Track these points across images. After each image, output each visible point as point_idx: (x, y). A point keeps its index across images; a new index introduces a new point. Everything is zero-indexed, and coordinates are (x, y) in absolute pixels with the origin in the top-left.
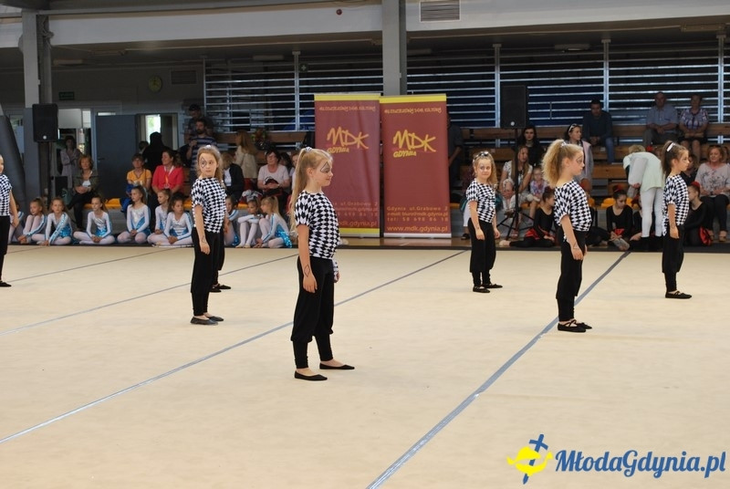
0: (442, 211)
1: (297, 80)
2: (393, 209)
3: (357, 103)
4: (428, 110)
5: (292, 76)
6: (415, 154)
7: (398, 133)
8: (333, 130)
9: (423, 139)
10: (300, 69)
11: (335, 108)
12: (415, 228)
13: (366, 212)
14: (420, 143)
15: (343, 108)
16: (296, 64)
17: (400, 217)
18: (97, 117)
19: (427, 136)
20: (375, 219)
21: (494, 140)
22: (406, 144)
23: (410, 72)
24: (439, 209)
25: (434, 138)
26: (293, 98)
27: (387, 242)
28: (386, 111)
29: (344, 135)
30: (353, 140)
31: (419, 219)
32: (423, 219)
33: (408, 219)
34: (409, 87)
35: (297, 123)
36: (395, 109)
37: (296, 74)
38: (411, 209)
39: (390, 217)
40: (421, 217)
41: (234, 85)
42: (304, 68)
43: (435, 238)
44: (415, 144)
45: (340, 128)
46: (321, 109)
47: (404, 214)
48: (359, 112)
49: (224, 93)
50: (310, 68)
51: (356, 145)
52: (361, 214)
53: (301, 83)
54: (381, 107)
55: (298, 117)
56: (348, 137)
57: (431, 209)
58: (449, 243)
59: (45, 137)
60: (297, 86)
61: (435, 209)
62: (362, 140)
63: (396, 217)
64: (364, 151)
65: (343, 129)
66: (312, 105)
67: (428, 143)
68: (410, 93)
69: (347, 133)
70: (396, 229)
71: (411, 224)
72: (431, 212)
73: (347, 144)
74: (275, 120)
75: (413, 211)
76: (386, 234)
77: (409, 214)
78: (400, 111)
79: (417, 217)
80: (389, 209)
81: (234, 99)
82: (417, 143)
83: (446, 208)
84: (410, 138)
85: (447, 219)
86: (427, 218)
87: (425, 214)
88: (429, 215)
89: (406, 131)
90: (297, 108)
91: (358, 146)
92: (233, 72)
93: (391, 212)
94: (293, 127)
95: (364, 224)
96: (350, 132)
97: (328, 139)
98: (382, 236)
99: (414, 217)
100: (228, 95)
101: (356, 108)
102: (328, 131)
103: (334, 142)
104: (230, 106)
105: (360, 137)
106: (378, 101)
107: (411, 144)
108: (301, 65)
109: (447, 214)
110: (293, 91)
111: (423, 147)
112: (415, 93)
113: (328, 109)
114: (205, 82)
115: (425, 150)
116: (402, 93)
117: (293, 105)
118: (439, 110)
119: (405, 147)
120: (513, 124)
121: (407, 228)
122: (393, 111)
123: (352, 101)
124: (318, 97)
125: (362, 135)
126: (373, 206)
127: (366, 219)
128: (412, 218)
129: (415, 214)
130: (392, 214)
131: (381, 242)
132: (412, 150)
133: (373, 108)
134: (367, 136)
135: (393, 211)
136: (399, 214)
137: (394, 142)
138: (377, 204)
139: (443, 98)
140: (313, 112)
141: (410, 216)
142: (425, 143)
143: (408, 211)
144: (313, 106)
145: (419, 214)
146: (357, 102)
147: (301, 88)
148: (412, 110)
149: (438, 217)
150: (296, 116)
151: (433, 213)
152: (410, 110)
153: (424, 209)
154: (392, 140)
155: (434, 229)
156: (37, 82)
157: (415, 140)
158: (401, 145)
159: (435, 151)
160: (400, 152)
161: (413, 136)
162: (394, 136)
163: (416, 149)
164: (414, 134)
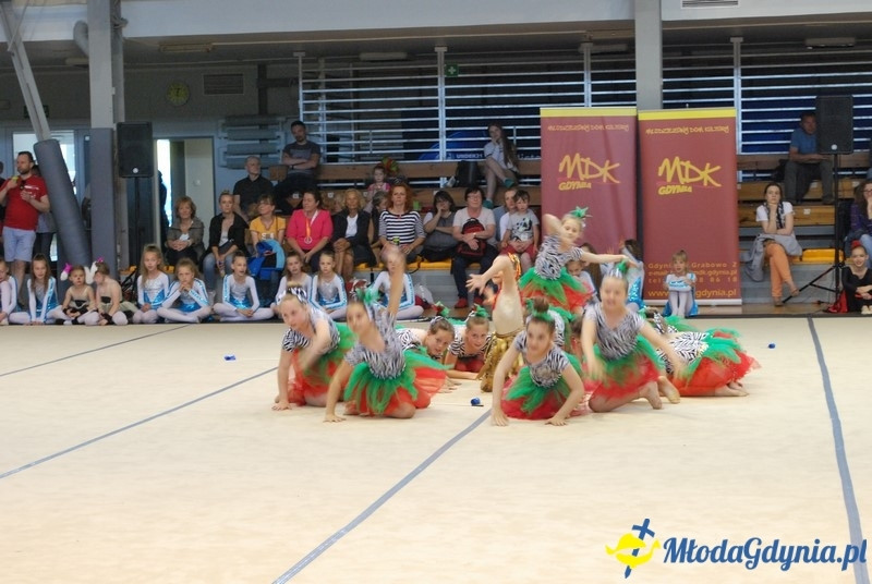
0: (729, 268)
1: (441, 88)
2: (657, 266)
3: (602, 120)
4: (709, 129)
5: (435, 82)
6: (690, 189)
7: (666, 162)
8: (567, 158)
9: (702, 169)
10: (448, 73)
14: (697, 175)
15: (582, 128)
16: (441, 64)
19: (708, 165)
24: (725, 265)
25: (718, 168)
26: (435, 113)
28: (649, 131)
29: (583, 164)
30: (598, 172)
35: (443, 150)
36: (661, 128)
37: (441, 79)
39: (653, 277)
42: (452, 70)
43: (718, 306)
44: (691, 177)
45: (577, 155)
46: (551, 128)
48: (605, 132)
50: (463, 70)
51: (601, 178)
53: (448, 92)
54: (637, 124)
55: (443, 140)
56: (590, 167)
57: (713, 265)
58: (738, 311)
59: (136, 171)
60: (442, 96)
61: (718, 265)
62: (611, 172)
64: (613, 187)
65: (583, 156)
66: (537, 121)
67: (710, 175)
68: (682, 106)
69: (588, 161)
70: (660, 294)
72: (711, 269)
73: (588, 176)
74: (406, 146)
78: (675, 131)
80: (650, 266)
82: (693, 174)
83: (735, 264)
84: (683, 168)
85: (735, 279)
86: (706, 277)
87: (703, 272)
88: (710, 273)
89: (677, 159)
90: (442, 128)
91: (605, 180)
92: (327, 77)
93: (653, 270)
94: (434, 155)
96: (592, 160)
97: (561, 170)
100: (321, 111)
101: (601, 127)
102: (561, 161)
103: (569, 175)
105: (607, 167)
106: (635, 118)
107: (684, 176)
108: (448, 67)
109: (735, 272)
110: (435, 103)
111: (702, 181)
112: (693, 105)
113: (560, 128)
114: (301, 92)
115: (705, 184)
117: (436, 124)
118: (726, 129)
119: (675, 180)
120: (834, 147)
122: (658, 131)
123: (596, 118)
124: (547, 112)
125: (610, 165)
130: (656, 273)
132: (686, 184)
133: (627, 128)
134: (617, 165)
137: (660, 174)
139: (732, 112)
140: (537, 132)
142: (705, 175)
144: (539, 124)
146: (602, 118)
147: (447, 100)
148: (687, 129)
149: (722, 277)
150: (440, 140)
151: (715, 272)
152: (684, 130)
153: (703, 266)
154: (657, 171)
155: (718, 293)
156: (112, 91)
157: (691, 170)
158: (669, 178)
159: (719, 185)
160: (669, 187)
161: (688, 165)
162: (660, 164)
163: (691, 184)
164: (688, 162)
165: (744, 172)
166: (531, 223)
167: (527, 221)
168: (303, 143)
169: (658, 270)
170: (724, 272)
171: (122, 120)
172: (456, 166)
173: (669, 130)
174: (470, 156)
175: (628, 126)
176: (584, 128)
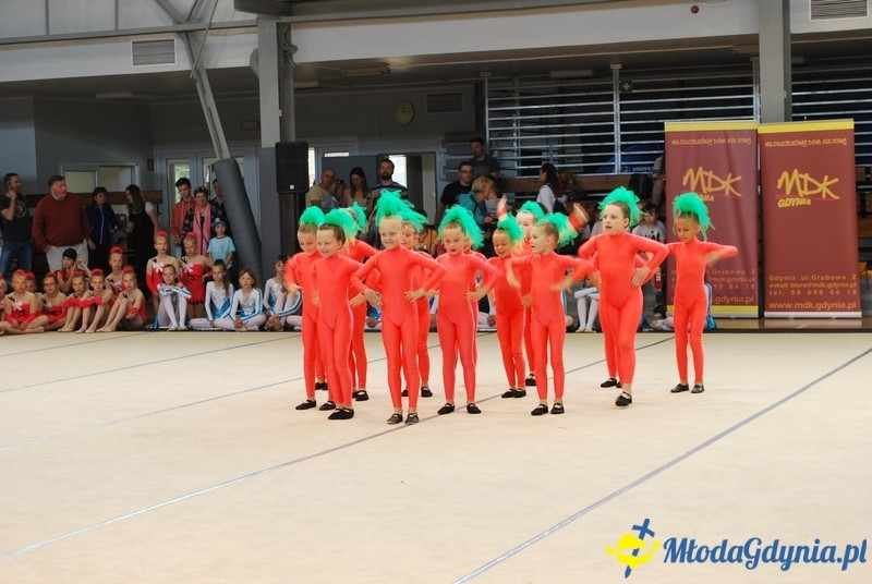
0: (848, 281)
1: (616, 103)
2: (777, 278)
3: (725, 134)
4: (827, 142)
5: (611, 98)
6: (809, 202)
7: (785, 175)
8: (690, 172)
9: (821, 181)
10: (623, 89)
11: (694, 141)
12: (810, 305)
13: (739, 283)
14: (817, 188)
15: (705, 142)
16: (615, 81)
17: (788, 290)
18: (323, 158)
19: (826, 177)
20: (751, 293)
22: (795, 189)
24: (844, 278)
25: (836, 180)
26: (611, 128)
27: (768, 324)
28: (767, 144)
29: (706, 178)
30: (720, 185)
31: (815, 292)
32: (821, 292)
33: (799, 292)
34: (795, 113)
35: (619, 163)
36: (781, 141)
37: (615, 95)
38: (803, 278)
39: (774, 289)
40: (819, 289)
42: (627, 86)
43: (838, 319)
44: (809, 189)
45: (701, 169)
46: (674, 142)
47: (793, 285)
48: (727, 146)
49: (510, 122)
52: (731, 287)
53: (623, 107)
54: (758, 138)
55: (618, 154)
56: (713, 179)
57: (833, 278)
58: (858, 324)
59: (292, 187)
60: (617, 112)
61: (838, 278)
62: (733, 185)
63: (783, 289)
64: (736, 200)
65: (705, 169)
67: (829, 187)
68: (801, 119)
69: (711, 175)
70: (781, 306)
71: (803, 298)
72: (832, 282)
73: (710, 189)
74: (586, 160)
75: (806, 282)
76: (767, 314)
77: (801, 285)
78: (794, 143)
79: (812, 289)
80: (771, 278)
81: (523, 132)
82: (812, 187)
83: (855, 276)
84: (802, 180)
85: (855, 292)
86: (826, 290)
87: (822, 285)
88: (830, 286)
89: (796, 171)
90: (618, 143)
91: (727, 193)
92: (522, 94)
93: (774, 282)
94: (612, 168)
95: (736, 299)
96: (714, 173)
97: (684, 182)
98: (761, 315)
99: (807, 289)
100: (515, 126)
101: (723, 141)
102: (685, 174)
103: (694, 187)
104: (517, 141)
105: (729, 181)
106: (755, 131)
107: (803, 189)
108: (623, 84)
109: (855, 285)
110: (611, 118)
111: (821, 193)
112: (810, 118)
113: (683, 142)
114: (487, 109)
115: (824, 196)
116: (787, 120)
117: (611, 138)
118: (843, 141)
119: (794, 193)
121: (798, 305)
122: (777, 144)
123: (718, 132)
125: (732, 178)
126: (748, 275)
127: (739, 293)
128: (804, 290)
129: (810, 285)
130: (777, 285)
131: (761, 323)
132: (805, 196)
133: (747, 141)
134: (739, 178)
135: (776, 282)
136: (786, 285)
137: (779, 186)
138: (754, 271)
139: (849, 124)
141: (802, 289)
142: (823, 188)
143: (798, 281)
145: (814, 285)
146: (725, 132)
147: (622, 115)
148: (806, 142)
149: (841, 289)
150: (616, 153)
151: (835, 284)
152: (802, 143)
153: (823, 278)
154: (777, 183)
155: (838, 306)
156: (279, 113)
157: (809, 183)
158: (788, 190)
159: (837, 197)
160: (788, 199)
161: (806, 177)
162: (779, 178)
163: (809, 196)
164: (807, 175)
166: (658, 235)
167: (655, 234)
168: (482, 159)
169: (778, 282)
170: (844, 285)
171: (293, 139)
172: (630, 178)
173: (787, 142)
174: (645, 169)
175: (749, 139)
176: (707, 141)
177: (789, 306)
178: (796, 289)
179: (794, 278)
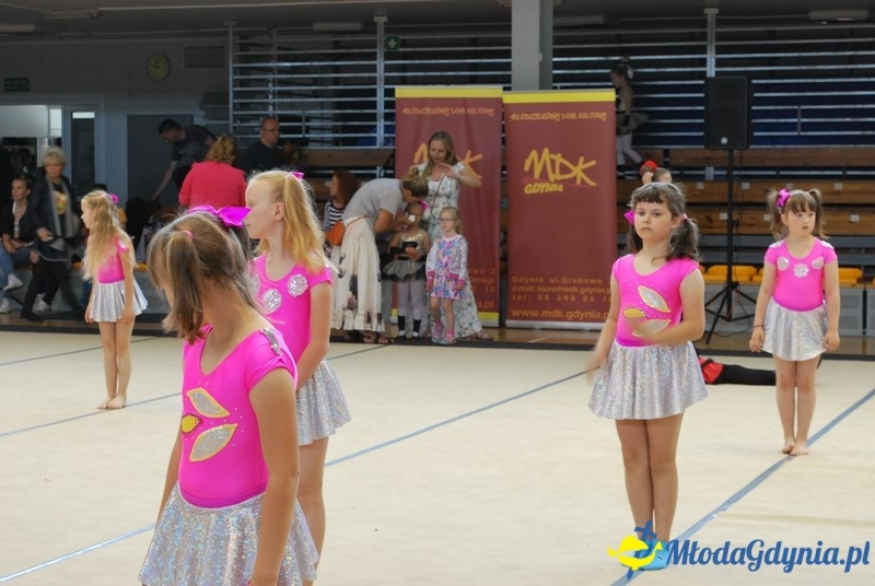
0: (605, 286)
1: (380, 63)
2: (522, 280)
3: (465, 102)
4: (583, 116)
5: (373, 56)
6: (560, 188)
7: (534, 154)
8: (423, 148)
9: (576, 164)
10: (386, 46)
11: (428, 111)
12: (558, 313)
13: (478, 284)
14: (569, 171)
15: (441, 111)
16: (380, 37)
17: (535, 294)
18: (73, 120)
19: (582, 159)
20: (490, 296)
21: (704, 169)
22: (545, 173)
23: (557, 53)
24: (600, 281)
25: (593, 163)
26: (373, 93)
27: (511, 336)
28: (514, 117)
31: (566, 298)
32: (573, 298)
33: (547, 298)
34: (553, 79)
35: (380, 134)
36: (529, 113)
37: (380, 53)
38: (552, 281)
39: (517, 293)
40: (569, 294)
41: (282, 71)
42: (392, 43)
43: (592, 331)
44: (562, 173)
46: (405, 111)
47: (540, 289)
48: (467, 117)
49: (264, 82)
50: (406, 43)
53: (388, 68)
54: (503, 110)
55: (381, 124)
57: (586, 281)
60: (380, 73)
61: (593, 281)
63: (527, 293)
66: (393, 104)
67: (584, 171)
68: (555, 88)
70: (526, 313)
71: (552, 305)
72: (584, 285)
75: (555, 285)
76: (509, 323)
77: (549, 289)
79: (562, 294)
80: (514, 279)
81: (282, 94)
82: (564, 170)
84: (553, 162)
86: (579, 296)
87: (574, 289)
88: (583, 291)
89: (546, 151)
90: (381, 110)
92: (280, 48)
93: (519, 284)
94: (372, 141)
97: (417, 161)
98: (502, 325)
99: (556, 294)
100: (271, 88)
101: (462, 111)
104: (274, 104)
105: (468, 159)
106: (499, 100)
107: (554, 172)
108: (389, 40)
110: (373, 81)
111: (575, 178)
112: (562, 88)
113: (416, 111)
114: (231, 65)
115: (579, 182)
116: (543, 86)
117: (373, 105)
118: (602, 116)
119: (544, 177)
120: (724, 141)
121: (546, 313)
122: (525, 116)
123: (458, 100)
125: (472, 156)
126: (488, 275)
128: (553, 295)
129: (559, 289)
130: (520, 288)
131: (501, 334)
132: (557, 182)
133: (490, 111)
135: (521, 285)
136: (531, 289)
137: (527, 168)
138: (497, 270)
139: (609, 96)
140: (394, 117)
141: (551, 294)
142: (578, 171)
143: (547, 284)
144: (394, 107)
145: (566, 289)
146: (464, 99)
147: (386, 77)
148: (558, 115)
149: (595, 295)
150: (378, 124)
151: (589, 290)
152: (554, 116)
153: (575, 281)
154: (524, 164)
155: (591, 314)
157: (562, 165)
158: (537, 173)
159: (593, 184)
160: (536, 184)
161: (558, 158)
162: (527, 157)
163: (562, 181)
164: (559, 155)
165: (716, 169)
169: (523, 285)
170: (599, 290)
173: (538, 115)
175: (492, 110)
176: (443, 111)
177: (535, 313)
178: (543, 294)
179: (542, 280)
